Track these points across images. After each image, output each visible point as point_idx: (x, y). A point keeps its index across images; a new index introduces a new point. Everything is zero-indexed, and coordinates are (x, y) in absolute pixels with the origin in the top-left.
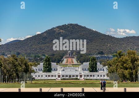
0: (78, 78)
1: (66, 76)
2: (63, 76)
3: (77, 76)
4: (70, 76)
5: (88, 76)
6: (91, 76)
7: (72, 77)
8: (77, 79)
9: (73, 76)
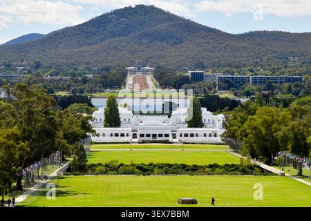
0: (170, 139)
1: (148, 135)
2: (142, 135)
3: (167, 135)
4: (154, 136)
5: (186, 135)
6: (192, 135)
7: (159, 139)
8: (167, 142)
9: (160, 135)
